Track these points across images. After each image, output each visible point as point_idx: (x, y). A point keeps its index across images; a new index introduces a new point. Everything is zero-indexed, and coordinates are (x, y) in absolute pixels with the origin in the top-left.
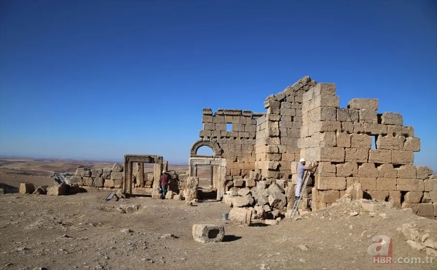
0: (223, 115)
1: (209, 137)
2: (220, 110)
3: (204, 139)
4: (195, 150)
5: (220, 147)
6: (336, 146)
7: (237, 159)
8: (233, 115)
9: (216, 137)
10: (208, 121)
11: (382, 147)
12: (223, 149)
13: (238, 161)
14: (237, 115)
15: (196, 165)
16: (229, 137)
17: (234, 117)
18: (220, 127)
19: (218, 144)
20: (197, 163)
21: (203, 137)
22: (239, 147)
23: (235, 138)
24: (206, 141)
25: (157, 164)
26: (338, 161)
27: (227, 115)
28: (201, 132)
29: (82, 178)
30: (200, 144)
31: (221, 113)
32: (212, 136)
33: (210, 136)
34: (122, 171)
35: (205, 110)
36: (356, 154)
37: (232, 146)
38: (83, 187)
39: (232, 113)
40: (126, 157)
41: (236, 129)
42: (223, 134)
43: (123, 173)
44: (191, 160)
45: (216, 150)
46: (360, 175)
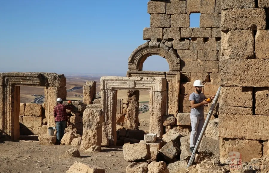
1: (159, 40)
3: (150, 44)
4: (136, 62)
5: (178, 56)
6: (254, 57)
7: (209, 77)
9: (171, 40)
10: (158, 10)
12: (185, 60)
13: (212, 81)
15: (113, 89)
16: (194, 39)
18: (178, 21)
19: (175, 51)
20: (115, 85)
21: (149, 39)
22: (212, 56)
23: (206, 40)
24: (153, 47)
25: (52, 88)
26: (257, 86)
28: (146, 31)
30: (144, 53)
32: (165, 37)
33: (160, 37)
37: (201, 53)
41: (208, 23)
42: (185, 34)
44: (104, 81)
45: (171, 61)
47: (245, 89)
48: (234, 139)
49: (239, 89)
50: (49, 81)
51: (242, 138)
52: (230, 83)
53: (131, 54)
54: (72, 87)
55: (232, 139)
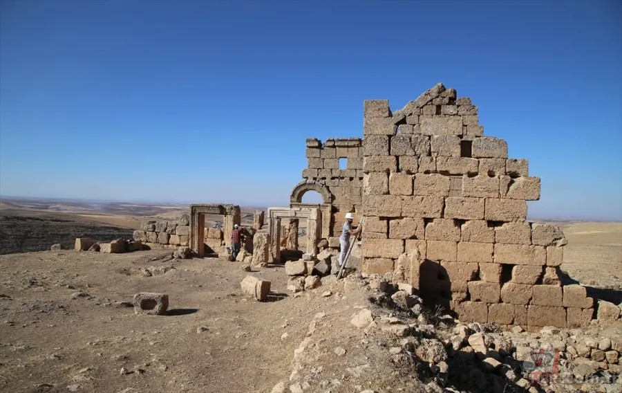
0: (334, 146)
1: (315, 179)
2: (329, 141)
3: (308, 181)
4: (296, 196)
5: (330, 192)
6: (388, 193)
7: (354, 208)
8: (348, 147)
9: (324, 178)
10: (314, 155)
11: (468, 194)
12: (335, 195)
13: (356, 210)
14: (354, 146)
15: (278, 218)
16: (343, 178)
17: (350, 149)
18: (330, 163)
19: (328, 187)
20: (279, 214)
21: (307, 178)
22: (356, 191)
23: (351, 179)
24: (310, 184)
25: (229, 216)
26: (391, 216)
27: (339, 146)
28: (305, 171)
29: (145, 233)
30: (303, 188)
31: (331, 144)
32: (320, 176)
33: (316, 176)
34: (188, 225)
35: (308, 141)
36: (421, 205)
37: (348, 190)
38: (147, 244)
39: (346, 144)
40: (192, 207)
41: (353, 166)
42: (335, 174)
43: (190, 227)
44: (270, 211)
45: (325, 196)
46: (428, 236)
47: (382, 218)
48: (373, 258)
49: (377, 218)
50: (227, 211)
51: (379, 257)
52: (371, 214)
53: (292, 190)
54: (246, 215)
55: (371, 258)
